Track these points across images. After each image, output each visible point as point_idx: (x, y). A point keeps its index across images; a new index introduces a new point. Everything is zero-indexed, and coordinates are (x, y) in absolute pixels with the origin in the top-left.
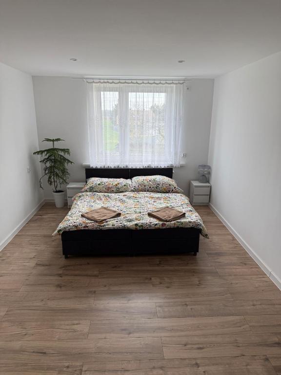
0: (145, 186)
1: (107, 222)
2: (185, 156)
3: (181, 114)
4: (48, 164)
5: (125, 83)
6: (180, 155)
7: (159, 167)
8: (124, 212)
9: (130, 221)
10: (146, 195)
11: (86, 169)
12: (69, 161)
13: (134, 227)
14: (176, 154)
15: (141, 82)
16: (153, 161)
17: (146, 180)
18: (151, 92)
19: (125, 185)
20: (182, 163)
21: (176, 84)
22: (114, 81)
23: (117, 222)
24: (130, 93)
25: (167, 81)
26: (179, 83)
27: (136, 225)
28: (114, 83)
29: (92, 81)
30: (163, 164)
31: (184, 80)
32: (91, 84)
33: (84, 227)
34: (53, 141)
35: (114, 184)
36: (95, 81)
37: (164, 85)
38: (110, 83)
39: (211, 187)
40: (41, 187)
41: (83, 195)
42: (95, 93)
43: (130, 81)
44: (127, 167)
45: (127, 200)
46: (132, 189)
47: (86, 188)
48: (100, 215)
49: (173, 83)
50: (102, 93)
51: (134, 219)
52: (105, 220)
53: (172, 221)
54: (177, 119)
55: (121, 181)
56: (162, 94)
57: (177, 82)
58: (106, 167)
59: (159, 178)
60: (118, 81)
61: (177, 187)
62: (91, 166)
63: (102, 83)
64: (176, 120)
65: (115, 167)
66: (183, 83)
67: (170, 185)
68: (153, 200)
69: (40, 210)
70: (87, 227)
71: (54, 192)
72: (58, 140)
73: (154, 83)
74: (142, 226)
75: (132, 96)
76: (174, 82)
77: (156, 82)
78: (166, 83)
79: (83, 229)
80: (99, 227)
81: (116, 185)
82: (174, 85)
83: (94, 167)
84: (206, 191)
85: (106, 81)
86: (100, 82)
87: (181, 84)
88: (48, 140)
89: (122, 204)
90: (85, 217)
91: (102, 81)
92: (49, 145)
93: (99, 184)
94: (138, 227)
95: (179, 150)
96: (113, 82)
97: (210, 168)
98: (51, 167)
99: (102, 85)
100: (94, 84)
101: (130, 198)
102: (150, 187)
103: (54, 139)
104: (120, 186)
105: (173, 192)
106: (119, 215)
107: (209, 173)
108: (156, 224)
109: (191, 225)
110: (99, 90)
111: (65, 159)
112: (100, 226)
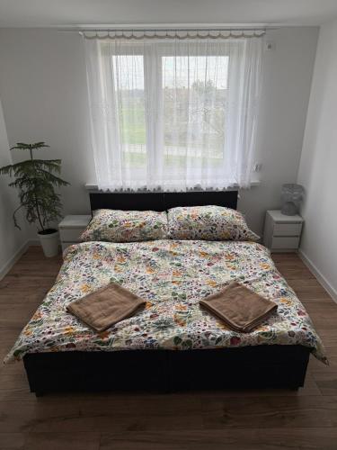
0: (191, 228)
1: (116, 330)
2: (259, 168)
3: (257, 95)
4: (25, 188)
5: (156, 36)
6: (251, 167)
7: (214, 189)
8: (154, 295)
9: (163, 326)
10: (194, 248)
11: (91, 195)
12: (61, 181)
13: (173, 345)
14: (244, 166)
15: (184, 34)
16: (204, 177)
17: (193, 216)
18: (202, 54)
19: (155, 227)
20: (255, 180)
21: (250, 37)
22: (135, 34)
23: (137, 330)
24: (164, 58)
25: (233, 32)
26: (255, 35)
27: (177, 339)
28: (135, 38)
29: (94, 34)
30: (221, 184)
31: (265, 30)
32: (93, 41)
33: (67, 346)
34: (30, 147)
35: (137, 225)
36: (100, 34)
37: (227, 40)
38: (127, 39)
39: (303, 224)
40: (16, 225)
41: (80, 250)
42: (101, 59)
43: (164, 34)
44: (159, 188)
45: (160, 261)
46: (169, 233)
47: (89, 232)
48: (104, 308)
49: (243, 35)
50: (114, 57)
51: (170, 319)
52: (112, 325)
53: (252, 331)
54: (249, 104)
55: (148, 219)
56: (223, 57)
57: (251, 33)
58: (125, 189)
59: (215, 211)
60: (142, 33)
61: (248, 230)
62: (99, 189)
63: (113, 38)
64: (247, 107)
65: (139, 190)
66: (262, 35)
67: (235, 226)
68: (206, 261)
69: (17, 263)
70: (74, 346)
71: (40, 233)
72: (39, 145)
73: (209, 36)
74: (189, 342)
75: (168, 62)
76: (246, 33)
77: (212, 33)
78: (231, 35)
79: (64, 350)
80: (98, 346)
81: (141, 226)
82: (245, 41)
83: (105, 190)
84: (295, 230)
85: (120, 33)
86: (108, 36)
87: (258, 36)
88: (22, 146)
89: (151, 270)
90: (73, 315)
91: (112, 34)
92: (24, 155)
93: (111, 226)
94: (180, 345)
95: (250, 159)
96: (132, 37)
97: (302, 189)
98: (29, 192)
99: (113, 42)
100: (99, 42)
101: (163, 255)
102: (200, 231)
103: (33, 143)
104: (147, 228)
105: (241, 239)
106: (142, 306)
107: (302, 199)
108: (219, 339)
109: (294, 340)
110: (108, 52)
111: (54, 179)
112: (100, 343)
